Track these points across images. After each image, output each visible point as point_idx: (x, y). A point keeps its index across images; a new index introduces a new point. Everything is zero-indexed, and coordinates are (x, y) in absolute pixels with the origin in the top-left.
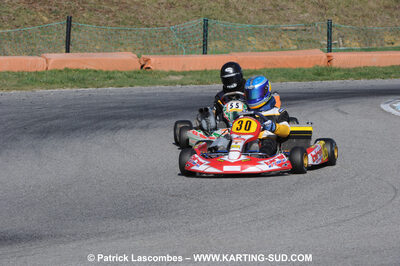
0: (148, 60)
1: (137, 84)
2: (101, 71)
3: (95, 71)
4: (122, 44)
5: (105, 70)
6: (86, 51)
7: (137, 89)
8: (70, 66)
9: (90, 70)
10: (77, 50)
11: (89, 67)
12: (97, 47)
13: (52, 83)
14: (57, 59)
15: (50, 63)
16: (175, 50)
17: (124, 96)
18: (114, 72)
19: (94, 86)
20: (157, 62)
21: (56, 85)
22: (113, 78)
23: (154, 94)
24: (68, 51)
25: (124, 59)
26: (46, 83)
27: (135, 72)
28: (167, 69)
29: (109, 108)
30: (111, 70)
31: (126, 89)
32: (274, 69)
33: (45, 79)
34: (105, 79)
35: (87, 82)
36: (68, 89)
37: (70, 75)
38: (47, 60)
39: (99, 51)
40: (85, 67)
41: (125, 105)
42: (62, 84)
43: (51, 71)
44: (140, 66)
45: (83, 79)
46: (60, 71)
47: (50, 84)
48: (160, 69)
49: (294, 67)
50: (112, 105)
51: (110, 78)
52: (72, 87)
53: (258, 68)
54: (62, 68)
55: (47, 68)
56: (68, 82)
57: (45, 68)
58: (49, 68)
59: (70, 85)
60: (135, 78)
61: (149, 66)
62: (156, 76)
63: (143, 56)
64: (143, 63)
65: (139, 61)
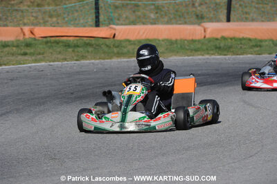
2: (256, 39)
5: (259, 38)
8: (226, 34)
9: (244, 39)
10: (240, 20)
11: (245, 36)
13: (196, 50)
15: (208, 31)
21: (199, 53)
22: (260, 46)
24: (228, 20)
26: (192, 50)
34: (252, 47)
37: (217, 43)
38: (205, 31)
40: (241, 36)
42: (207, 51)
43: (209, 39)
46: (217, 39)
52: (212, 54)
54: (219, 37)
55: (205, 37)
56: (213, 50)
57: (203, 37)
58: (207, 37)
59: (212, 52)
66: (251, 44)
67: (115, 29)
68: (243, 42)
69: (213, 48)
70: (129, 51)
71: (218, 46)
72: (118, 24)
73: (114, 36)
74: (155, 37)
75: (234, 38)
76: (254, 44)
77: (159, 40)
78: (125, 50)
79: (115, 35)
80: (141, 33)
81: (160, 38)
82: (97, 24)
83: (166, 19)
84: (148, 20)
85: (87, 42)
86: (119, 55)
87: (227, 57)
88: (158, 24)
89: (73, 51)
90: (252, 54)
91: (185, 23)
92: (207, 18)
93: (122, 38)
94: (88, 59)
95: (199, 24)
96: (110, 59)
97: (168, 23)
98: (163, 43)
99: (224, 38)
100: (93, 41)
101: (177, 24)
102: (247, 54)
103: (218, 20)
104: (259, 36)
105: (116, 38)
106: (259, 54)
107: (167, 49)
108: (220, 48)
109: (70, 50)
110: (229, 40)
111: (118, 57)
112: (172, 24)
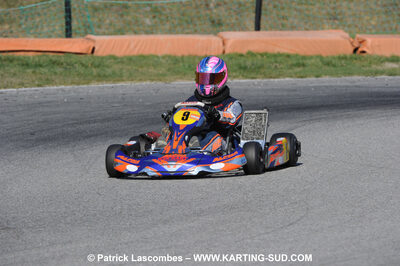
0: (363, 41)
2: (297, 55)
5: (302, 53)
7: (327, 80)
8: (254, 48)
9: (280, 55)
10: (273, 27)
11: (282, 51)
14: (239, 39)
15: (229, 44)
18: (304, 58)
19: (266, 76)
20: (375, 44)
22: (304, 65)
24: (258, 28)
25: (332, 39)
27: (340, 58)
30: (310, 54)
31: (311, 81)
34: (292, 66)
35: (262, 71)
37: (242, 60)
38: (224, 44)
40: (276, 50)
43: (229, 55)
46: (241, 55)
48: (377, 53)
51: (298, 65)
52: (234, 77)
54: (244, 51)
55: (224, 52)
56: (235, 71)
57: (221, 51)
58: (227, 52)
59: (234, 74)
60: (334, 66)
61: (365, 49)
62: (365, 63)
63: (358, 36)
64: (356, 46)
65: (352, 43)
66: (290, 63)
67: (94, 41)
68: (279, 59)
69: (236, 68)
70: (114, 73)
71: (243, 65)
72: (98, 34)
73: (93, 52)
74: (152, 52)
75: (266, 54)
76: (295, 62)
77: (157, 57)
78: (109, 71)
79: (94, 49)
80: (132, 46)
81: (159, 55)
82: (69, 33)
83: (167, 26)
84: (141, 27)
85: (54, 59)
86: (101, 78)
87: (256, 81)
88: (156, 33)
89: (34, 72)
90: (291, 77)
91: (196, 32)
92: (228, 25)
93: (104, 54)
94: (56, 84)
95: (216, 34)
96: (88, 83)
97: (170, 31)
98: (164, 61)
99: (251, 54)
100: (63, 59)
101: (182, 33)
102: (284, 77)
103: (243, 29)
104: (302, 51)
105: (95, 54)
106: (302, 77)
107: (169, 70)
108: (245, 68)
109: (29, 71)
110: (259, 57)
111: (98, 81)
112: (177, 33)
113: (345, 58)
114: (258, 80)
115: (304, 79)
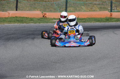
0: (45, 14)
1: (41, 23)
2: (29, 18)
3: (26, 18)
4: (36, 8)
5: (30, 17)
6: (23, 10)
7: (41, 24)
8: (17, 15)
9: (25, 17)
10: (20, 10)
11: (24, 16)
12: (27, 9)
14: (12, 13)
16: (55, 10)
17: (37, 27)
18: (33, 18)
19: (26, 23)
20: (49, 15)
23: (48, 26)
24: (17, 10)
25: (37, 13)
27: (41, 18)
28: (52, 17)
29: (32, 31)
30: (32, 17)
31: (37, 24)
32: (91, 18)
33: (8, 20)
34: (30, 20)
35: (23, 22)
36: (17, 24)
37: (17, 19)
38: (9, 14)
39: (28, 10)
40: (23, 16)
41: (37, 30)
42: (15, 22)
43: (10, 17)
44: (42, 16)
45: (22, 20)
46: (14, 17)
47: (10, 22)
48: (50, 17)
49: (99, 17)
50: (32, 30)
51: (32, 20)
52: (18, 23)
53: (85, 17)
54: (14, 16)
56: (16, 21)
57: (8, 16)
59: (17, 22)
60: (41, 20)
61: (46, 16)
62: (48, 20)
63: (44, 12)
64: (44, 15)
65: (42, 14)
75: (20, 17)
113: (42, 18)
114: (25, 24)
115: (36, 24)
